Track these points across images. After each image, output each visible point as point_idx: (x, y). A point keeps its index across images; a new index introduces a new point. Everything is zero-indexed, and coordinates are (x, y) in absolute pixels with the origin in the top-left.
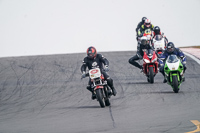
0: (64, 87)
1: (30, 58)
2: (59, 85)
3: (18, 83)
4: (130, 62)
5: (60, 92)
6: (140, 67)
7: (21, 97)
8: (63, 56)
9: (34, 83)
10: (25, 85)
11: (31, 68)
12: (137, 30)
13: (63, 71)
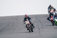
1: (16, 16)
3: (13, 23)
4: (47, 19)
6: (50, 21)
7: (14, 27)
9: (18, 23)
11: (17, 19)
12: (48, 9)
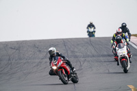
0: (41, 62)
1: (17, 42)
2: (37, 61)
3: (9, 60)
5: (37, 65)
7: (11, 69)
8: (40, 41)
9: (20, 59)
10: (14, 61)
11: (18, 49)
13: (40, 51)
